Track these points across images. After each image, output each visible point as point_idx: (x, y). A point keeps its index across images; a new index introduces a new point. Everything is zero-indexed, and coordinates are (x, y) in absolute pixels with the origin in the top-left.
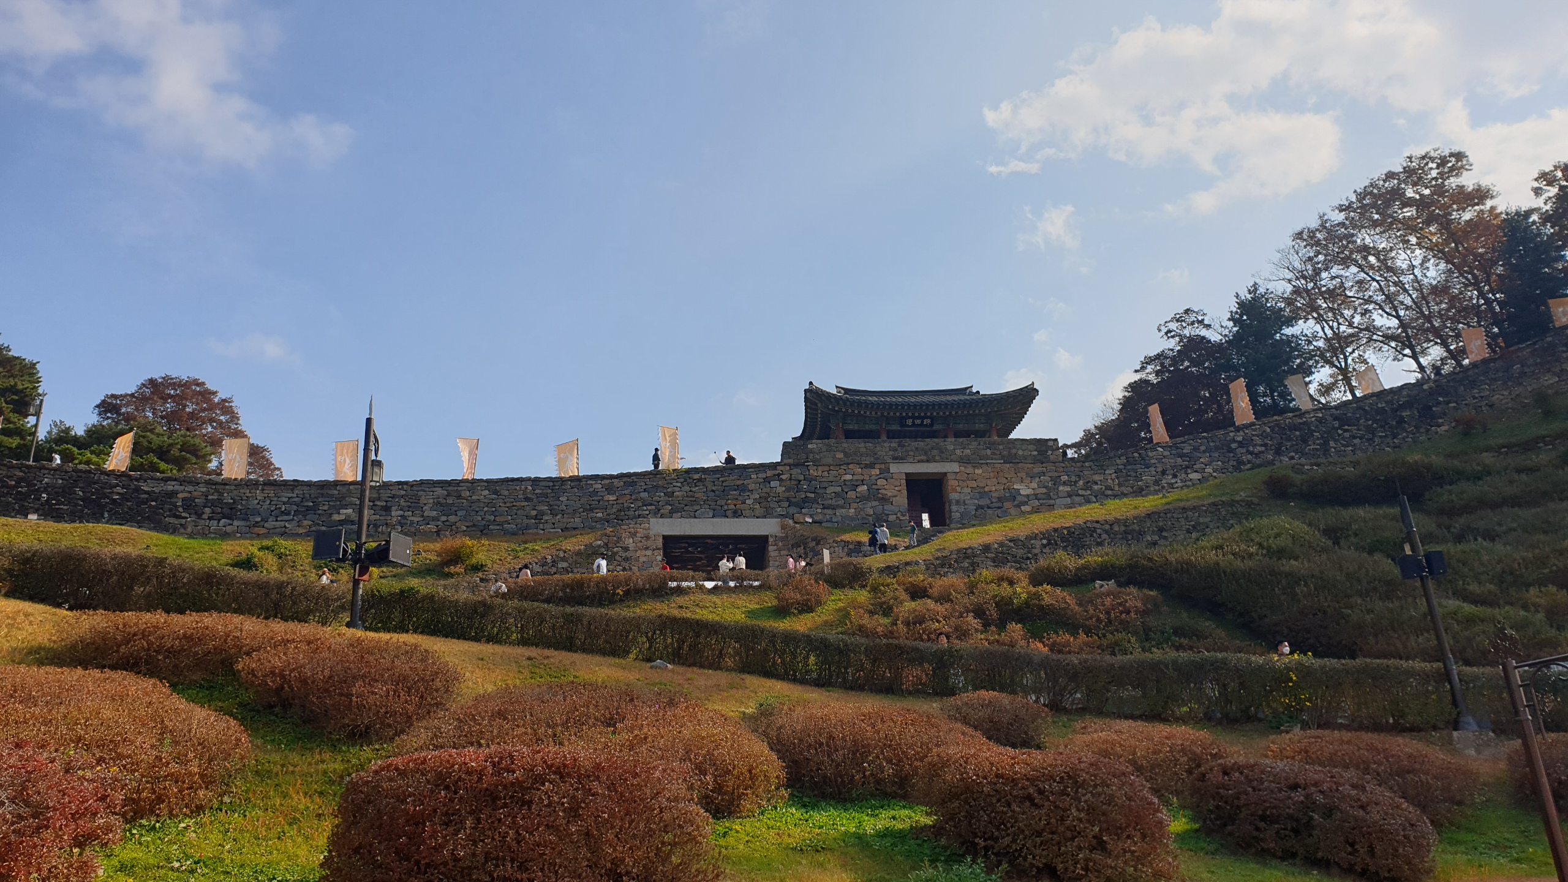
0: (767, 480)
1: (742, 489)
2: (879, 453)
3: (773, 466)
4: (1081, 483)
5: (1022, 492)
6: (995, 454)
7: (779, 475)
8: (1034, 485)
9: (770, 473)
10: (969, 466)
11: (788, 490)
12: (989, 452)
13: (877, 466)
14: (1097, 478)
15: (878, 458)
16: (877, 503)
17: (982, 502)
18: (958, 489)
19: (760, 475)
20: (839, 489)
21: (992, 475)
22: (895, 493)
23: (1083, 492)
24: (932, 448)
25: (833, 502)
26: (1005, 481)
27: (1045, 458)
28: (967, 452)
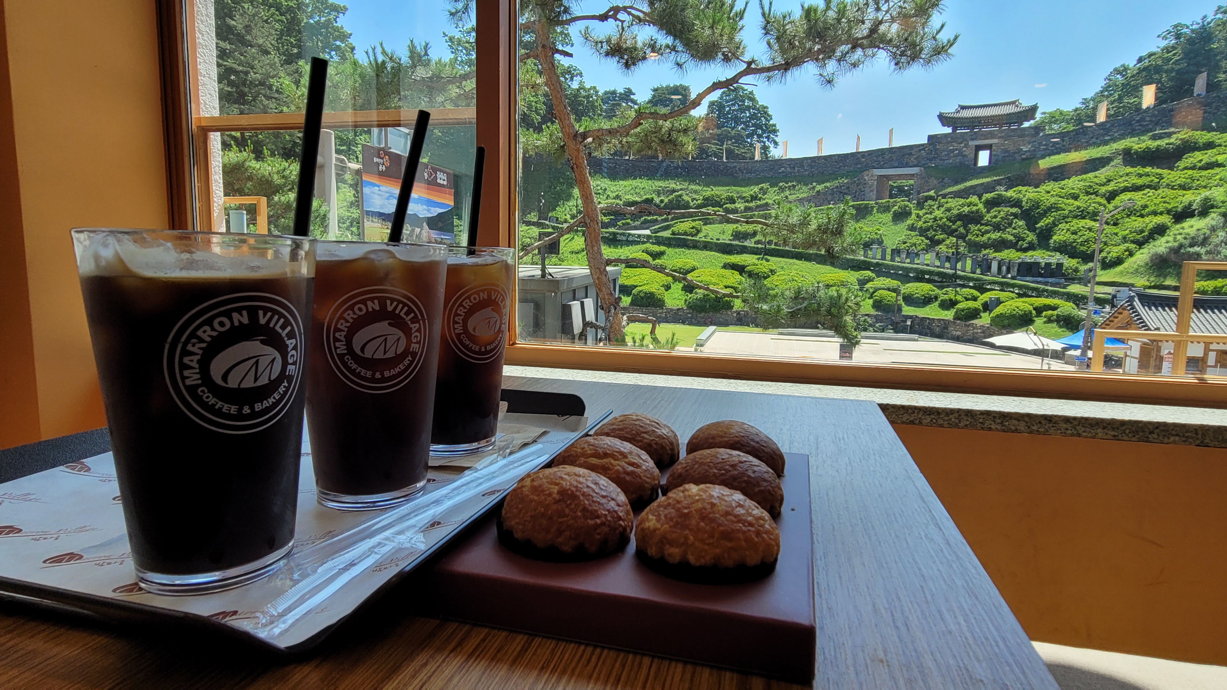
0: (920, 150)
1: (911, 154)
3: (923, 145)
4: (1051, 144)
6: (1015, 135)
7: (924, 148)
9: (921, 148)
11: (927, 154)
15: (965, 140)
18: (996, 150)
19: (918, 149)
20: (947, 153)
21: (1012, 143)
22: (969, 153)
24: (988, 134)
26: (1017, 145)
27: (1038, 135)
28: (1003, 134)
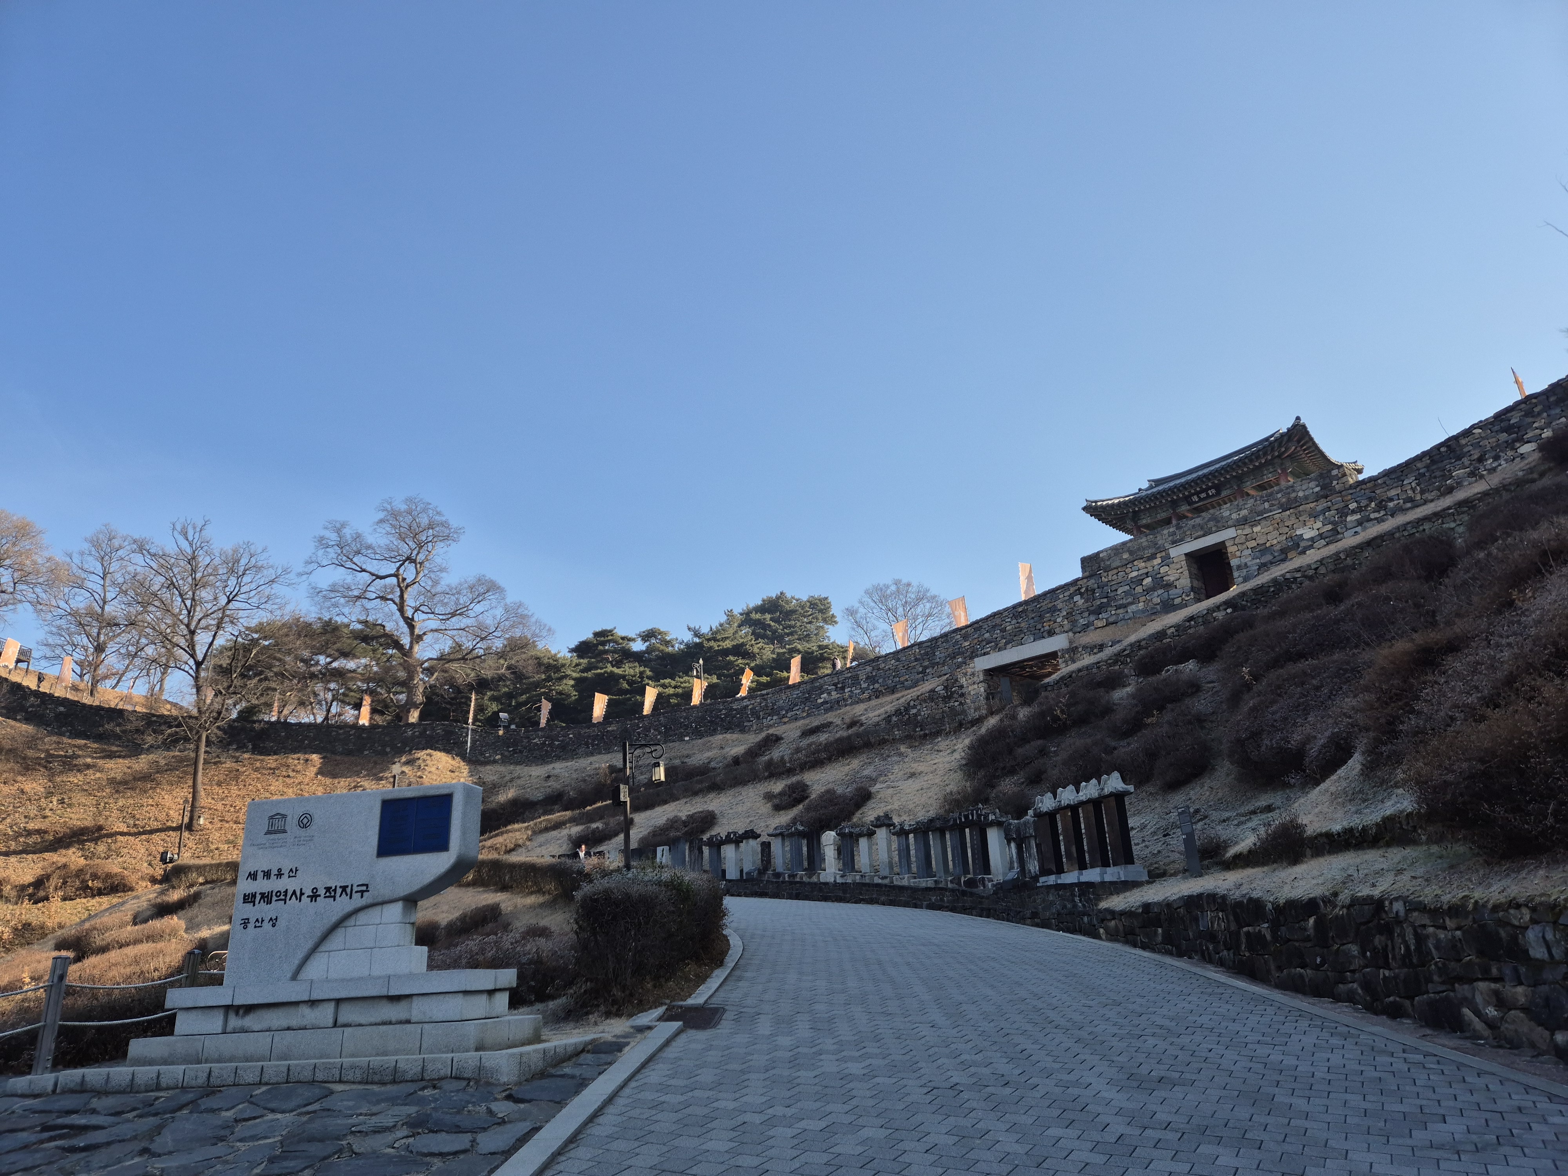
0: (1071, 597)
1: (1054, 610)
2: (1160, 543)
3: (1075, 582)
4: (1373, 505)
5: (1305, 537)
6: (1273, 505)
7: (1079, 589)
8: (1319, 524)
9: (1072, 589)
10: (1246, 526)
11: (1087, 601)
12: (1267, 505)
13: (1158, 555)
14: (1392, 493)
15: (1159, 548)
16: (1160, 592)
17: (1265, 559)
18: (1238, 554)
19: (1066, 594)
20: (1127, 588)
21: (1271, 528)
22: (1177, 576)
23: (1376, 515)
24: (1208, 521)
25: (1124, 601)
26: (1287, 530)
27: (1331, 490)
28: (1244, 512)
